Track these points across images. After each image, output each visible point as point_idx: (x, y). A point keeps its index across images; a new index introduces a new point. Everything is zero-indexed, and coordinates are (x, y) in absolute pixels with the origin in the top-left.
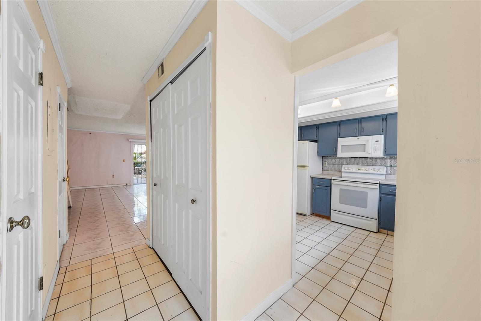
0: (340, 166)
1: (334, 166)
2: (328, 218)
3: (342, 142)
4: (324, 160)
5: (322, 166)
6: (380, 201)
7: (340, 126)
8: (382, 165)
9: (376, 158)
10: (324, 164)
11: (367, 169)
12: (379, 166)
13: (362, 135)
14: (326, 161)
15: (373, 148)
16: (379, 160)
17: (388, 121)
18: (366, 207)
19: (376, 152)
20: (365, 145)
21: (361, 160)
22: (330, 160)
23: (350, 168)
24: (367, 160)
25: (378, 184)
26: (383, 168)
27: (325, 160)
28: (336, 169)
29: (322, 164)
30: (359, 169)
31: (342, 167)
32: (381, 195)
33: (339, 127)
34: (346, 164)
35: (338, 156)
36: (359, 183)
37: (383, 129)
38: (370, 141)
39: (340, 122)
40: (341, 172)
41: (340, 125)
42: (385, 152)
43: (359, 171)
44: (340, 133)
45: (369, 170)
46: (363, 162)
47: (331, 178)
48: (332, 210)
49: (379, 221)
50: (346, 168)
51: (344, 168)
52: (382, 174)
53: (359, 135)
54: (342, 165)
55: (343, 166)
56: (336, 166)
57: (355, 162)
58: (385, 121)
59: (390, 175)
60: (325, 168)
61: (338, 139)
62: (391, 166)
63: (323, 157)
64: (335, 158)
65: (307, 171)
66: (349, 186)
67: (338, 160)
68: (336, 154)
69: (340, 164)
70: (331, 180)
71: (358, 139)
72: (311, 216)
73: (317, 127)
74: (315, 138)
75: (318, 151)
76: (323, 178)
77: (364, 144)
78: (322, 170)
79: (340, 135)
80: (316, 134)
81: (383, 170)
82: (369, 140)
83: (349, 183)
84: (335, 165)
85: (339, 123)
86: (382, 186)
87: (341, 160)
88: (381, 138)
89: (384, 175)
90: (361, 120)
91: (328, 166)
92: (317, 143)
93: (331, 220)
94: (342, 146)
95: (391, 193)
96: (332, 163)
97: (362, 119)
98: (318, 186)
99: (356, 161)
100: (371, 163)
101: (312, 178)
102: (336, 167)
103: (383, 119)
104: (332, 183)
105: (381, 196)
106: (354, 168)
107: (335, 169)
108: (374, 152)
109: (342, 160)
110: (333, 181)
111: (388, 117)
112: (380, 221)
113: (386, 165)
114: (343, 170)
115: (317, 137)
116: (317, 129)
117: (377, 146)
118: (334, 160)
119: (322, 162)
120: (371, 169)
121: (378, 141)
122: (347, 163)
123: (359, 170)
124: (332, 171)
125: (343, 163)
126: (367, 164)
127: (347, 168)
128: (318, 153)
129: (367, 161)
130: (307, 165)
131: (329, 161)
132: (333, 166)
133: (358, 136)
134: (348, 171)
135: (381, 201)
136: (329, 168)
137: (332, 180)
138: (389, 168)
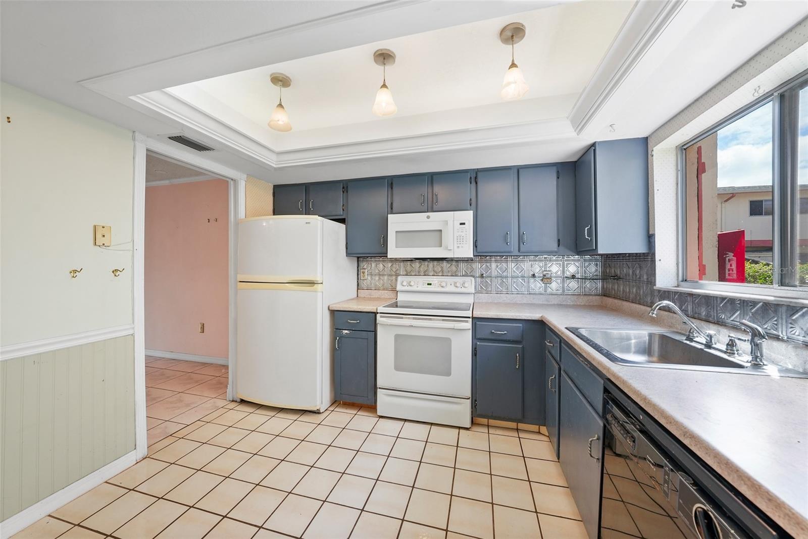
0: (394, 277)
1: (382, 278)
2: (371, 407)
3: (396, 223)
4: (362, 265)
5: (358, 279)
6: (474, 357)
7: (392, 188)
8: (466, 275)
9: (458, 260)
10: (362, 274)
11: (443, 284)
12: (463, 276)
13: (434, 210)
14: (365, 267)
15: (455, 238)
16: (462, 265)
17: (479, 184)
18: (448, 374)
19: (462, 247)
20: (441, 231)
21: (431, 264)
22: (373, 265)
23: (412, 283)
24: (442, 265)
25: (469, 317)
26: (470, 280)
27: (364, 265)
28: (386, 285)
29: (358, 275)
30: (428, 284)
31: (396, 280)
32: (475, 341)
33: (390, 189)
34: (405, 273)
35: (388, 257)
36: (434, 319)
37: (471, 200)
38: (450, 223)
39: (392, 179)
40: (394, 290)
41: (391, 186)
42: (476, 247)
43: (430, 288)
44: (392, 203)
45: (446, 285)
46: (436, 269)
47: (375, 311)
48: (380, 388)
49: (474, 401)
50: (405, 283)
51: (402, 283)
52: (469, 294)
53: (429, 209)
54: (397, 275)
55: (400, 278)
56: (386, 277)
57: (422, 269)
58: (475, 183)
59: (480, 294)
60: (364, 284)
61: (389, 215)
62: (482, 276)
63: (358, 258)
64: (383, 261)
65: (320, 294)
66: (414, 327)
67: (390, 265)
68: (385, 251)
69: (393, 273)
70: (375, 314)
71: (428, 217)
72: (331, 409)
73: (345, 187)
74: (340, 213)
75: (347, 243)
76: (360, 310)
77: (440, 229)
78: (358, 289)
79: (392, 209)
80: (342, 205)
81: (470, 285)
82: (448, 222)
83: (414, 319)
84: (383, 275)
85: (391, 182)
86: (477, 323)
87: (394, 266)
88: (468, 216)
89: (472, 294)
90: (432, 178)
91: (369, 278)
92: (344, 226)
93: (378, 414)
94: (396, 232)
95: (493, 338)
96: (377, 271)
97: (434, 175)
98: (346, 331)
99: (422, 266)
100: (449, 272)
101: (333, 313)
102: (385, 281)
103: (471, 178)
104: (377, 322)
105: (476, 344)
106: (419, 283)
107: (383, 285)
108: (458, 247)
109: (396, 266)
110: (381, 317)
111: (479, 174)
112: (476, 401)
113: (474, 274)
114: (399, 288)
115: (343, 210)
116: (343, 192)
117: (463, 234)
118: (381, 266)
119: (358, 270)
120: (448, 283)
121: (464, 224)
122: (406, 271)
123: (429, 286)
124: (377, 289)
125: (398, 272)
126: (443, 272)
127: (407, 282)
128: (347, 248)
129: (442, 268)
130: (319, 279)
131: (373, 267)
132: (380, 279)
133: (427, 212)
134: (409, 288)
135: (476, 355)
136: (371, 284)
137: (378, 315)
138: (479, 280)
